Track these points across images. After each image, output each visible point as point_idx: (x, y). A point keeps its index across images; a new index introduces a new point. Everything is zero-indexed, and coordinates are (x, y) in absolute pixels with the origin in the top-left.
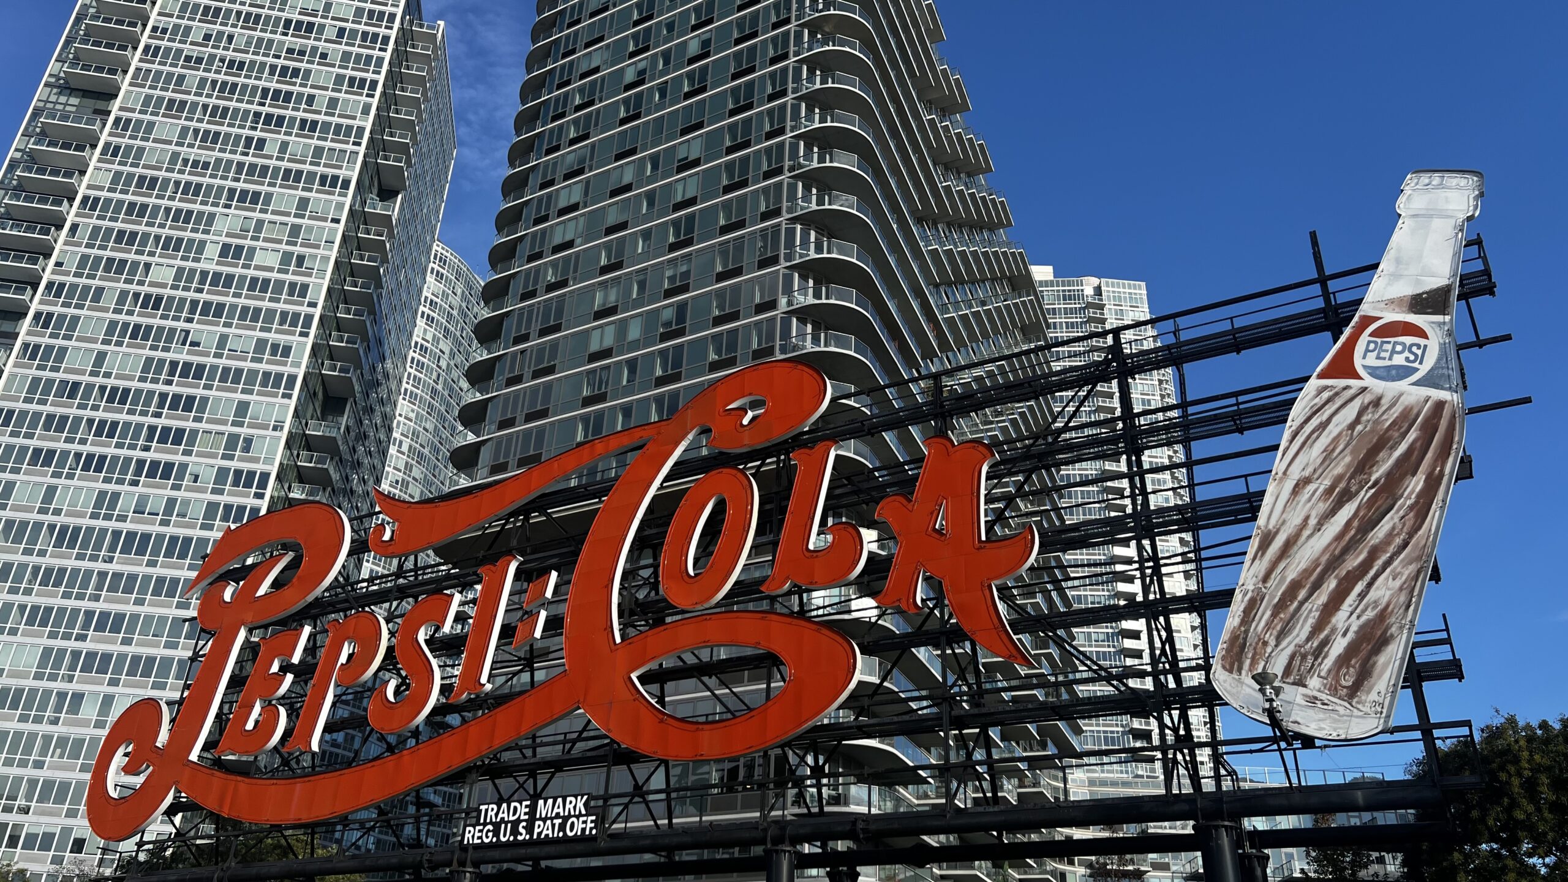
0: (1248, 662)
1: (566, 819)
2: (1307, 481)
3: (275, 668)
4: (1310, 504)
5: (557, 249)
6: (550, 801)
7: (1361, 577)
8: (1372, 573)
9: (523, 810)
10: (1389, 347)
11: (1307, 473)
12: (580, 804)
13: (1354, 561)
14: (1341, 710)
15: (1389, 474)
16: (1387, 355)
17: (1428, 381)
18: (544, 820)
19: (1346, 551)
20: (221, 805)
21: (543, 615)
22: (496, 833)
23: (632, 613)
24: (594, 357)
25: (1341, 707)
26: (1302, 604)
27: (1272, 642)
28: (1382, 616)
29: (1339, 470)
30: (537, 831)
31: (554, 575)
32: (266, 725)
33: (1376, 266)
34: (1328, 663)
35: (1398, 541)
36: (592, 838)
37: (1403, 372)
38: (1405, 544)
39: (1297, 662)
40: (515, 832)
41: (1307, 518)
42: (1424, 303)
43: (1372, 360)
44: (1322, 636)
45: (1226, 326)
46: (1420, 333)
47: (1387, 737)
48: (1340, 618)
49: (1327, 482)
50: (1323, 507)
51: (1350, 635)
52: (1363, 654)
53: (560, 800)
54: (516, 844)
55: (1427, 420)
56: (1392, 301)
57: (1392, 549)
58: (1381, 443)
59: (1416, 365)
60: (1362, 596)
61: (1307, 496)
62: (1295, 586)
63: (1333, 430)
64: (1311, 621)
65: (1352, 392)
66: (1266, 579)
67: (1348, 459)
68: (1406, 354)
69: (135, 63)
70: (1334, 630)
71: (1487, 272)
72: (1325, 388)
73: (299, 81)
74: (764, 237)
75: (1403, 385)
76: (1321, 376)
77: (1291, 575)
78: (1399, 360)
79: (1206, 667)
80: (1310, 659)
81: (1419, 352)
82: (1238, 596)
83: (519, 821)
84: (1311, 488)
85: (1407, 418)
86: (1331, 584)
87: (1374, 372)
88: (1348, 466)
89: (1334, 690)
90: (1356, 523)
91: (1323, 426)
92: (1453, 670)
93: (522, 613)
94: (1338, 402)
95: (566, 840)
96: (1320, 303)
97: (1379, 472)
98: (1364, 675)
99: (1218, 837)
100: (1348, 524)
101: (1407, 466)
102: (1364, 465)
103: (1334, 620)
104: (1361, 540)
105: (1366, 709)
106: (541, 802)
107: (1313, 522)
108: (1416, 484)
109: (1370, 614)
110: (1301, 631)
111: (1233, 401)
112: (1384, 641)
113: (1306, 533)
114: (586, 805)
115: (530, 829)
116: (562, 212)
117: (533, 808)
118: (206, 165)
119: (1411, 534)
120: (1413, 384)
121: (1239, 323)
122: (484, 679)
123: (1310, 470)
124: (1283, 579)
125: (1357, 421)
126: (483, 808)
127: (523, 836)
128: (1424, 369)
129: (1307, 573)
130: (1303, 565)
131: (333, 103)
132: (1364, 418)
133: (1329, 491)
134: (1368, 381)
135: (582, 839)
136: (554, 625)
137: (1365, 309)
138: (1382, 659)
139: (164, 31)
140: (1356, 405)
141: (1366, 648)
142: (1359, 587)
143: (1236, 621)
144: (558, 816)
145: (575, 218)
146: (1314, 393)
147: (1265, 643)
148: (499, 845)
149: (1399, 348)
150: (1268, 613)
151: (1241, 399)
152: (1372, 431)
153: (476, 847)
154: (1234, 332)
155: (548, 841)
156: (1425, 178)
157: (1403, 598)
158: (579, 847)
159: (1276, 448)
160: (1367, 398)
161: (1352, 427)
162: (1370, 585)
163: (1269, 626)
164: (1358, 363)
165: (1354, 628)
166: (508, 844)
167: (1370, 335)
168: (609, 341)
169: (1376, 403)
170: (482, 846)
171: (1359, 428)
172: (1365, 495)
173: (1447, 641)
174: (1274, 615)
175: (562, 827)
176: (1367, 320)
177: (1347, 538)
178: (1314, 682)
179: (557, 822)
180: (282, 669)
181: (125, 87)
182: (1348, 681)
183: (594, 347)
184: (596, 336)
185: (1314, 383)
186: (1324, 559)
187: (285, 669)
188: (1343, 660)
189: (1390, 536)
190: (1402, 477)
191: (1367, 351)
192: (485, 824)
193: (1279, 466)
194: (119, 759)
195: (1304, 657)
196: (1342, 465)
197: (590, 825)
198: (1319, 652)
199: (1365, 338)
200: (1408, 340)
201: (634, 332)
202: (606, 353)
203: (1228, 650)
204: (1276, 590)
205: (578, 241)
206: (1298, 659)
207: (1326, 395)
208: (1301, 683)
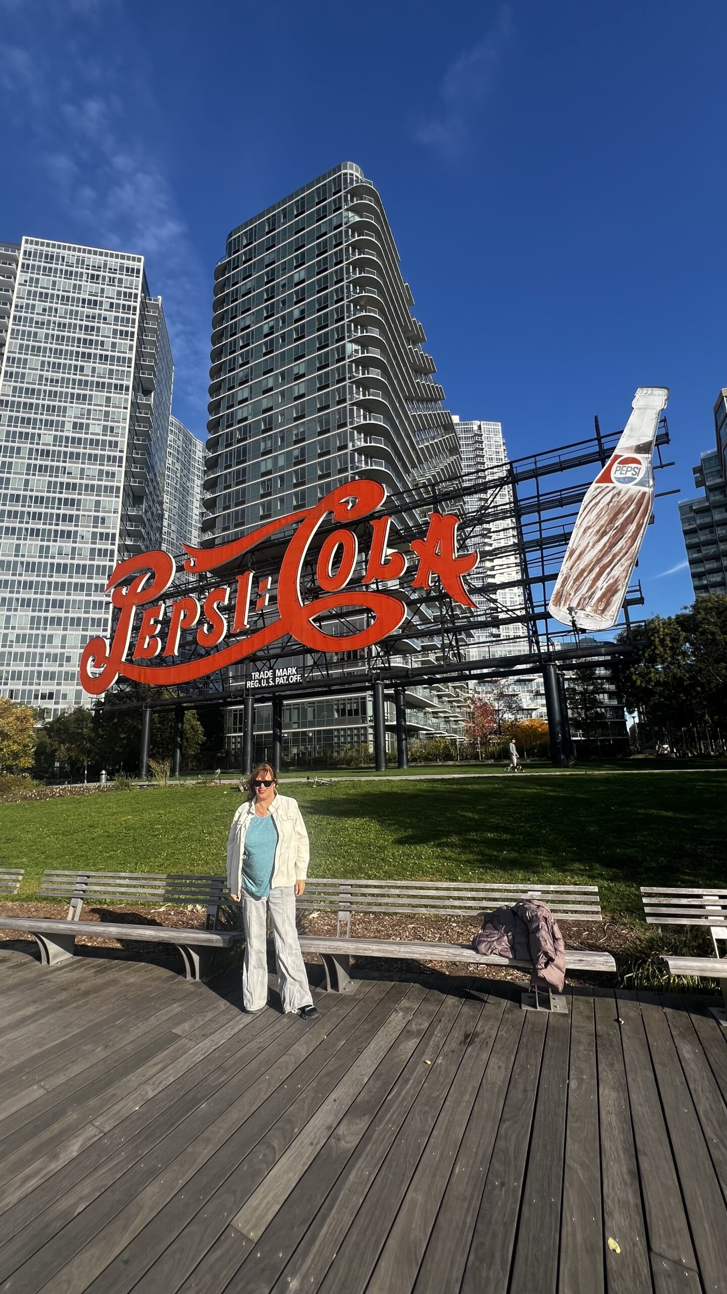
0: (563, 602)
1: (288, 676)
2: (589, 527)
3: (152, 622)
4: (591, 537)
5: (240, 421)
6: (281, 670)
7: (608, 567)
8: (613, 564)
9: (270, 674)
10: (625, 469)
11: (589, 524)
12: (294, 671)
13: (606, 560)
14: (598, 619)
15: (622, 524)
16: (624, 472)
17: (642, 483)
18: (280, 677)
19: (603, 556)
20: (140, 677)
21: (268, 596)
22: (260, 683)
23: (306, 593)
24: (264, 474)
25: (598, 617)
26: (585, 578)
27: (573, 594)
28: (616, 581)
29: (602, 522)
30: (277, 681)
31: (270, 578)
32: (153, 646)
33: (622, 432)
34: (594, 601)
35: (624, 551)
36: (301, 683)
37: (631, 480)
38: (627, 552)
39: (582, 602)
40: (268, 682)
41: (589, 543)
42: (643, 449)
43: (618, 475)
44: (592, 590)
45: (557, 460)
46: (638, 462)
47: (615, 628)
48: (599, 583)
49: (597, 528)
50: (595, 538)
51: (603, 590)
52: (608, 597)
53: (285, 670)
54: (269, 687)
55: (638, 500)
56: (628, 448)
57: (621, 555)
58: (620, 511)
59: (636, 476)
60: (609, 574)
61: (589, 534)
62: (583, 571)
63: (601, 505)
64: (588, 585)
65: (608, 489)
66: (571, 569)
67: (606, 518)
68: (632, 472)
69: (10, 327)
70: (597, 588)
71: (667, 434)
72: (598, 487)
73: (95, 333)
74: (339, 413)
75: (630, 485)
76: (596, 482)
77: (581, 567)
78: (629, 474)
79: (546, 605)
80: (587, 599)
81: (637, 471)
82: (560, 576)
83: (269, 678)
84: (591, 530)
85: (631, 500)
86: (597, 569)
87: (619, 480)
88: (606, 521)
89: (596, 611)
90: (608, 545)
91: (597, 504)
92: (641, 601)
93: (257, 596)
94: (604, 493)
95: (290, 684)
96: (597, 449)
97: (618, 523)
98: (608, 604)
99: (550, 668)
100: (605, 545)
101: (629, 520)
102: (612, 520)
103: (597, 584)
104: (610, 551)
105: (607, 618)
106: (277, 671)
107: (591, 544)
108: (632, 527)
109: (611, 581)
110: (584, 589)
111: (559, 493)
112: (616, 591)
113: (588, 549)
114: (296, 670)
115: (274, 681)
116: (240, 402)
117: (274, 673)
118: (57, 381)
119: (629, 549)
120: (634, 485)
121: (563, 458)
122: (246, 623)
123: (591, 523)
124: (578, 568)
125: (611, 501)
126: (253, 674)
127: (272, 684)
128: (639, 478)
129: (588, 565)
130: (586, 562)
131: (114, 345)
132: (614, 500)
133: (598, 532)
134: (616, 484)
135: (296, 683)
136: (273, 599)
137: (616, 452)
138: (614, 598)
139: (22, 307)
140: (610, 495)
141: (609, 594)
142: (608, 570)
143: (559, 586)
144: (285, 675)
145: (247, 405)
146: (593, 489)
147: (570, 594)
148: (262, 688)
149: (629, 469)
150: (572, 582)
151: (562, 493)
152: (617, 505)
153: (252, 689)
154: (561, 463)
155: (282, 685)
156: (645, 390)
157: (624, 574)
158: (296, 686)
159: (577, 513)
160: (615, 491)
161: (608, 504)
162: (612, 569)
163: (572, 587)
164: (613, 476)
165: (605, 587)
166: (265, 687)
167: (619, 463)
168: (270, 466)
169: (619, 494)
170: (255, 688)
171: (611, 504)
172: (612, 533)
173: (640, 590)
174: (574, 583)
175: (287, 679)
176: (617, 457)
177: (604, 551)
178: (588, 609)
179: (285, 678)
180: (155, 622)
181: (8, 340)
182: (601, 608)
183: (263, 470)
184: (263, 464)
185: (594, 485)
186: (594, 560)
187: (156, 622)
188: (600, 600)
189: (621, 549)
190: (627, 525)
191: (616, 470)
192: (255, 680)
193: (578, 522)
194: (90, 662)
195: (585, 599)
196: (604, 520)
197: (299, 678)
198: (590, 597)
199: (616, 465)
200: (633, 465)
201: (281, 462)
202: (269, 473)
203: (555, 598)
204: (575, 573)
205: (250, 417)
206: (583, 600)
207: (599, 490)
208: (583, 609)
